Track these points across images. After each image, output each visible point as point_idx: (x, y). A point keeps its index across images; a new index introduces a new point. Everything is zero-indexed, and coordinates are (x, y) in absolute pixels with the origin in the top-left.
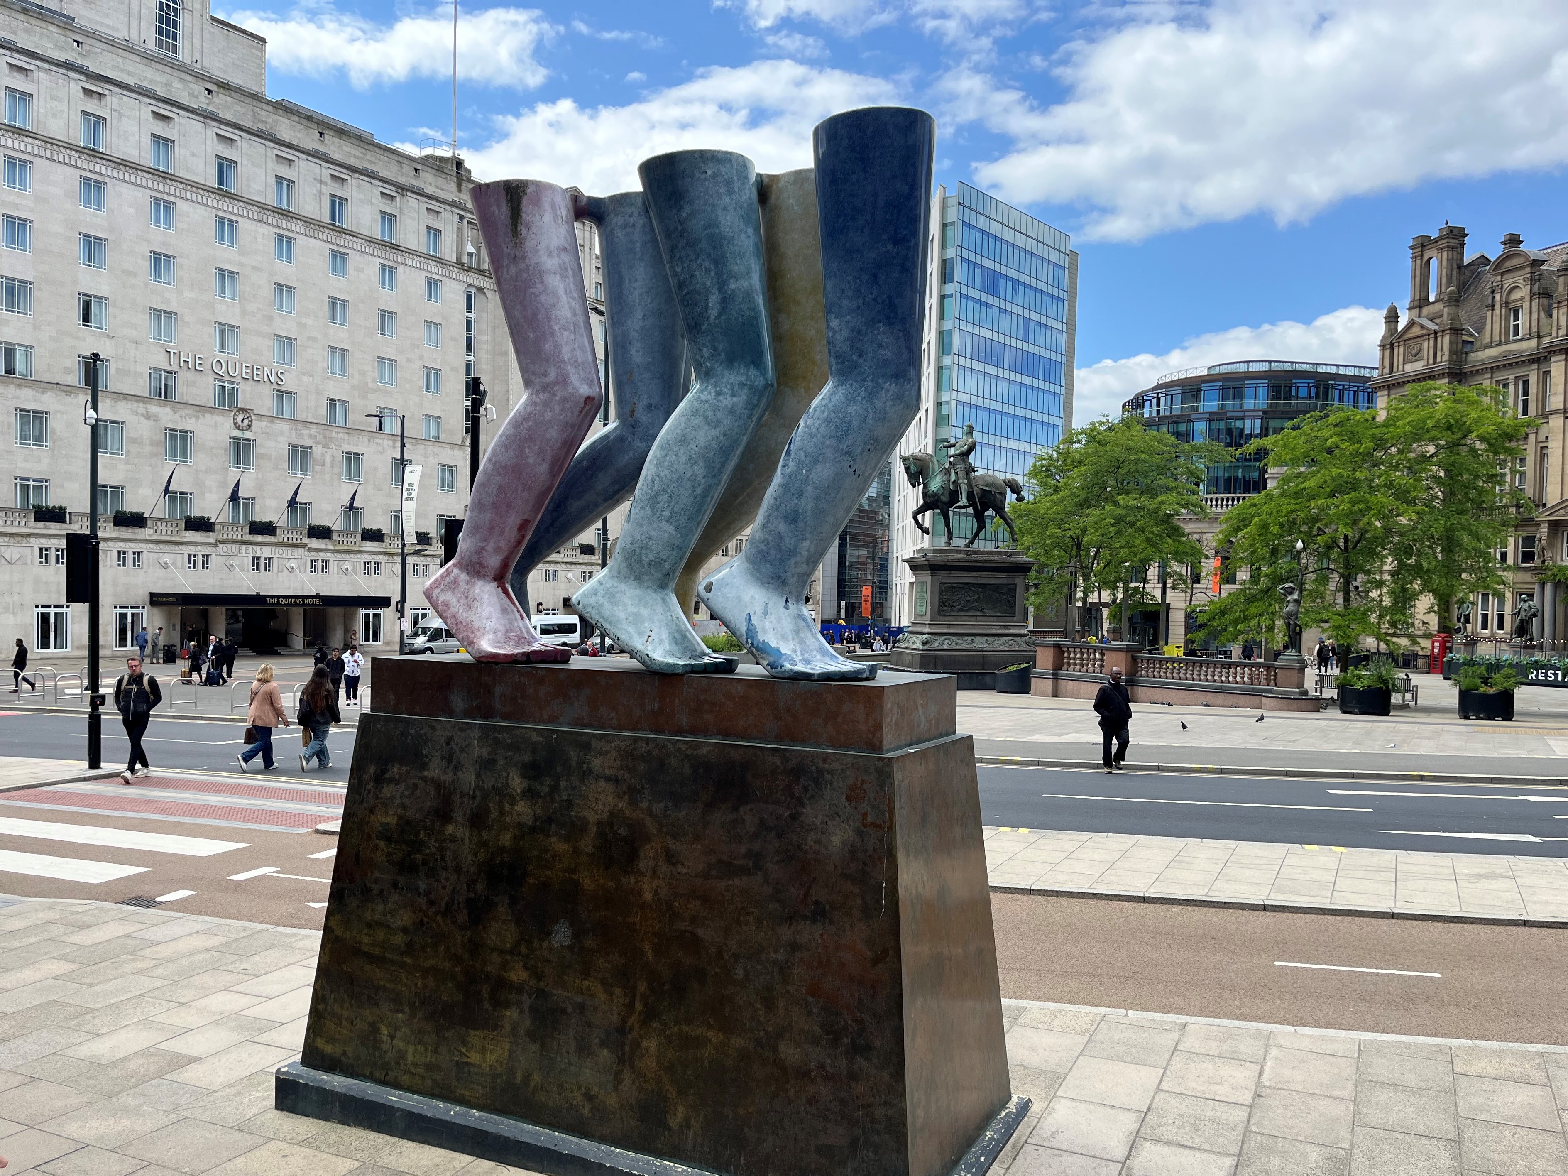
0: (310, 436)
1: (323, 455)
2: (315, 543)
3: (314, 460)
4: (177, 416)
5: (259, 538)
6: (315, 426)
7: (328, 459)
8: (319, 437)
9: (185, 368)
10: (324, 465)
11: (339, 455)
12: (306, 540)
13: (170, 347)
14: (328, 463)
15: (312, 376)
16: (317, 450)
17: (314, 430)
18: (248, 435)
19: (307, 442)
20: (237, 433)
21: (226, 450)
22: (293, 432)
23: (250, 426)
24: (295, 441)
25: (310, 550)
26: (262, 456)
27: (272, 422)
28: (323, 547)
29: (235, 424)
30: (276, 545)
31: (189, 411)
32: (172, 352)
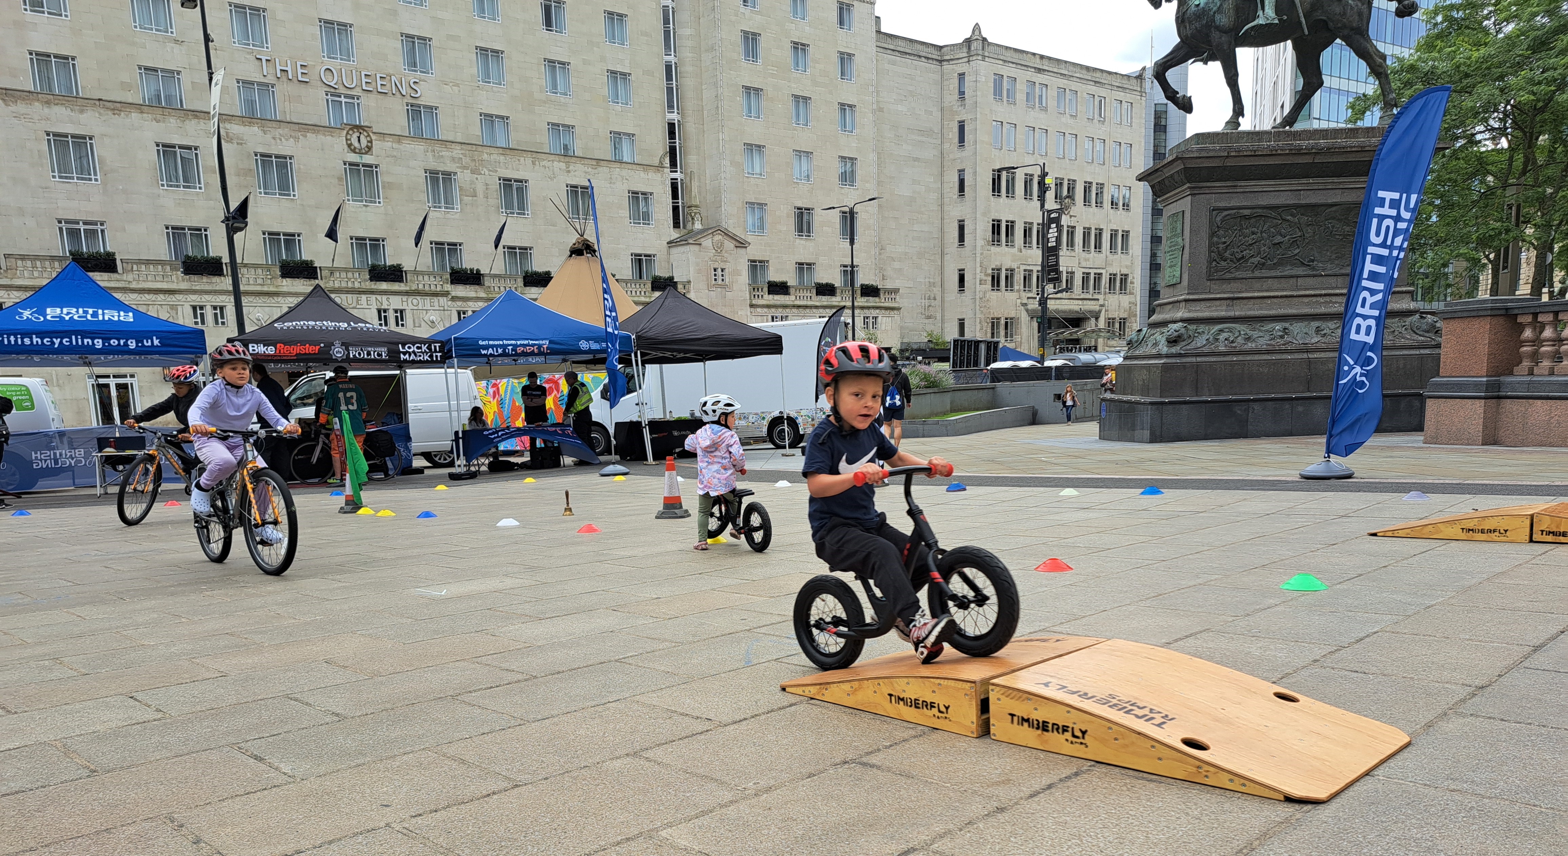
0: (453, 159)
1: (472, 182)
2: (461, 290)
3: (461, 188)
4: (269, 137)
5: (384, 286)
6: (458, 147)
7: (480, 188)
8: (466, 161)
9: (284, 79)
10: (475, 195)
11: (495, 184)
12: (448, 287)
13: (259, 52)
14: (480, 194)
15: (457, 85)
16: (463, 177)
17: (457, 151)
18: (368, 159)
19: (449, 167)
20: (353, 158)
21: (340, 179)
22: (430, 154)
23: (369, 148)
24: (433, 165)
25: (454, 299)
26: (389, 186)
27: (399, 142)
28: (472, 294)
29: (349, 146)
30: (407, 293)
31: (285, 130)
32: (264, 58)
